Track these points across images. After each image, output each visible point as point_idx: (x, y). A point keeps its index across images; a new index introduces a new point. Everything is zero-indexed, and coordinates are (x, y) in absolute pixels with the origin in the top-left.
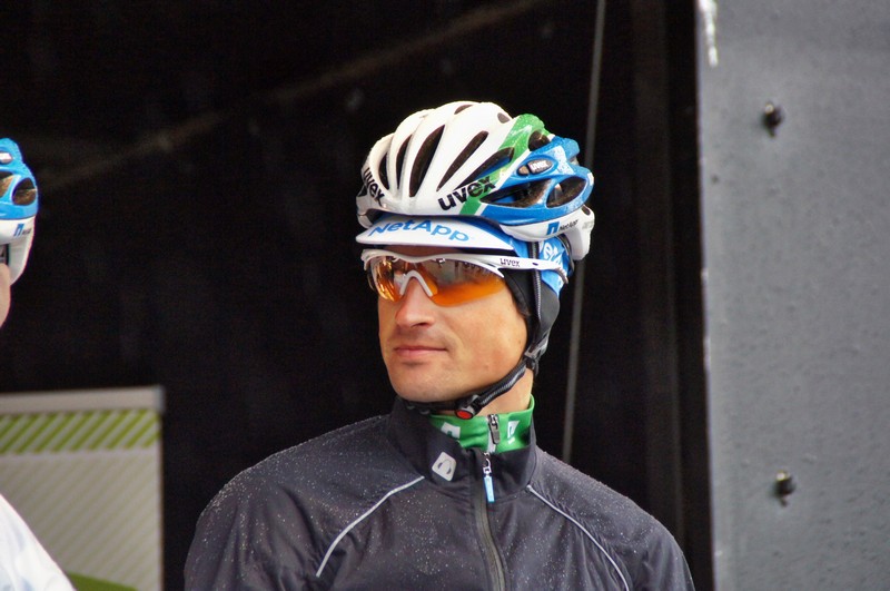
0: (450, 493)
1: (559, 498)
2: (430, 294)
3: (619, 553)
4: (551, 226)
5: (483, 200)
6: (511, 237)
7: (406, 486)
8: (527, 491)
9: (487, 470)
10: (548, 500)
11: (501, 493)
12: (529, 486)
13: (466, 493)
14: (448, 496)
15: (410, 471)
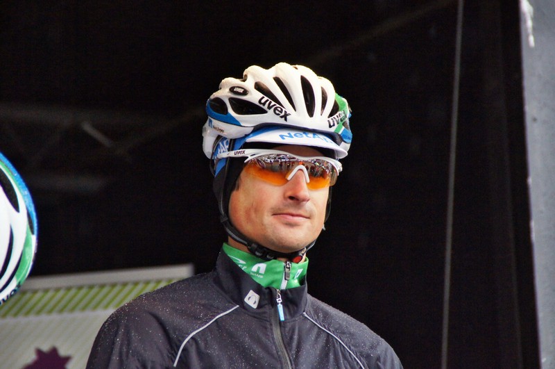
1: (323, 320)
10: (316, 321)
14: (255, 317)
15: (229, 302)
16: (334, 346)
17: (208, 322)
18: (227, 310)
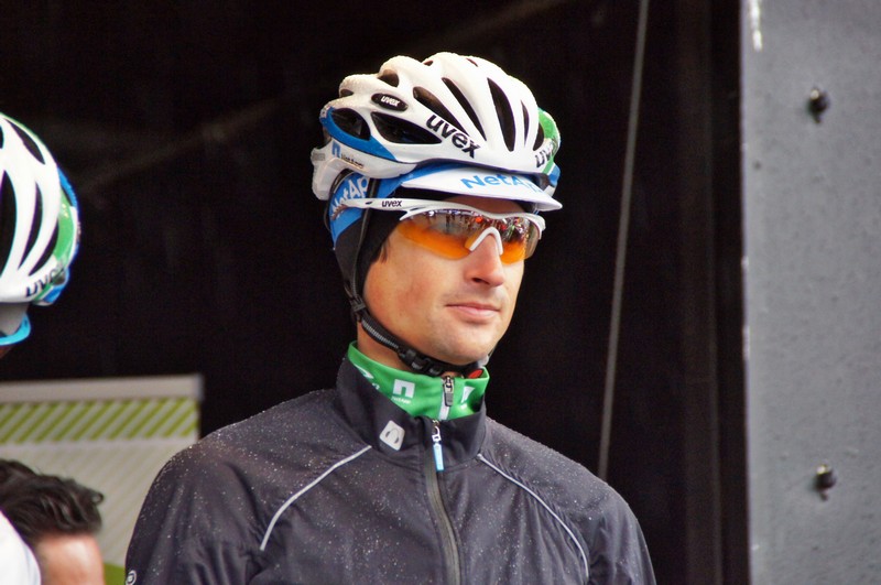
2: (502, 252)
10: (499, 467)
14: (397, 465)
15: (357, 441)
16: (527, 507)
17: (319, 475)
18: (350, 455)
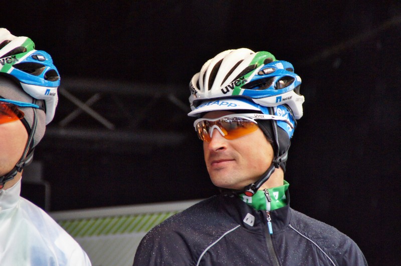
0: (253, 232)
1: (303, 230)
2: (224, 135)
3: (333, 255)
4: (277, 98)
5: (242, 87)
6: (259, 105)
7: (233, 230)
8: (289, 227)
9: (269, 219)
10: (299, 231)
11: (277, 230)
12: (290, 225)
13: (260, 231)
15: (234, 223)
16: (312, 250)
